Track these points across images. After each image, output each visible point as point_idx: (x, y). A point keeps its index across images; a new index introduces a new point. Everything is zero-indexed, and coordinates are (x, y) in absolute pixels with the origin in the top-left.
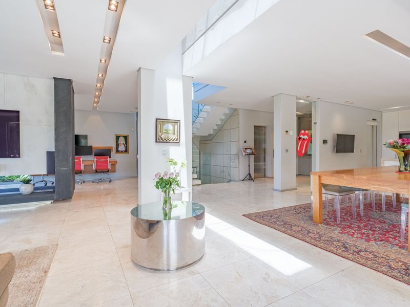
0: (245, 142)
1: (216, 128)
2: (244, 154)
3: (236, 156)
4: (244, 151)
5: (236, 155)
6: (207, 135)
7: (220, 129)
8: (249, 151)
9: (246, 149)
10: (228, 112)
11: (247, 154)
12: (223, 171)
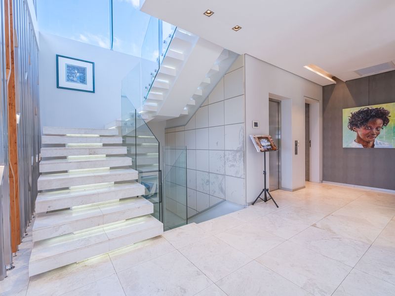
0: (256, 125)
1: (193, 103)
2: (258, 149)
3: (238, 154)
4: (257, 144)
5: (237, 151)
6: (178, 116)
7: (203, 105)
8: (265, 143)
9: (260, 138)
10: (217, 69)
11: (262, 149)
12: (208, 181)
